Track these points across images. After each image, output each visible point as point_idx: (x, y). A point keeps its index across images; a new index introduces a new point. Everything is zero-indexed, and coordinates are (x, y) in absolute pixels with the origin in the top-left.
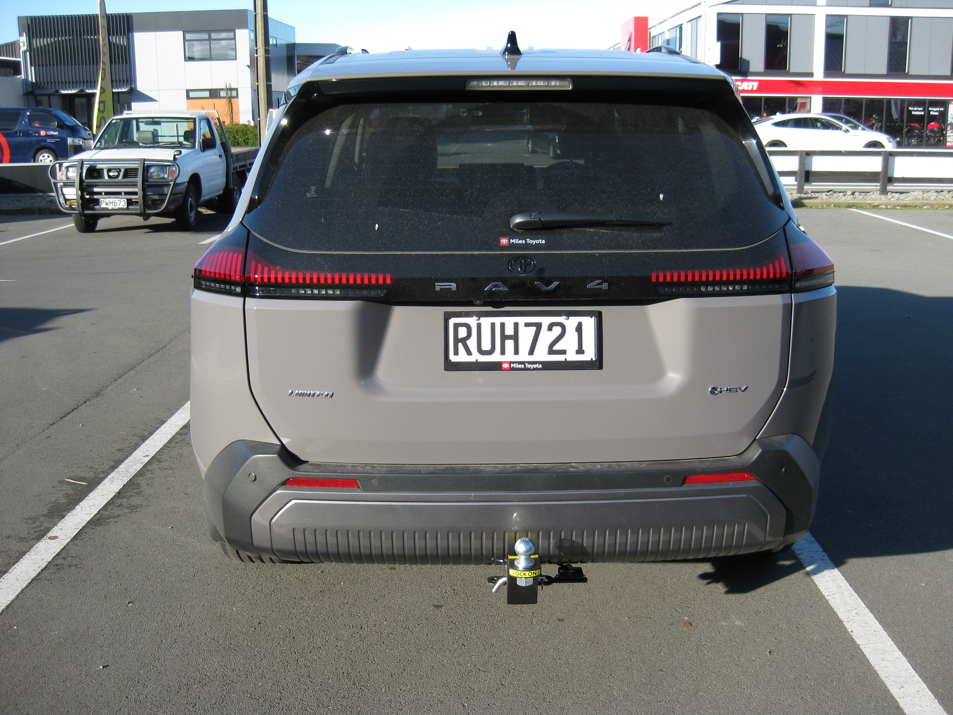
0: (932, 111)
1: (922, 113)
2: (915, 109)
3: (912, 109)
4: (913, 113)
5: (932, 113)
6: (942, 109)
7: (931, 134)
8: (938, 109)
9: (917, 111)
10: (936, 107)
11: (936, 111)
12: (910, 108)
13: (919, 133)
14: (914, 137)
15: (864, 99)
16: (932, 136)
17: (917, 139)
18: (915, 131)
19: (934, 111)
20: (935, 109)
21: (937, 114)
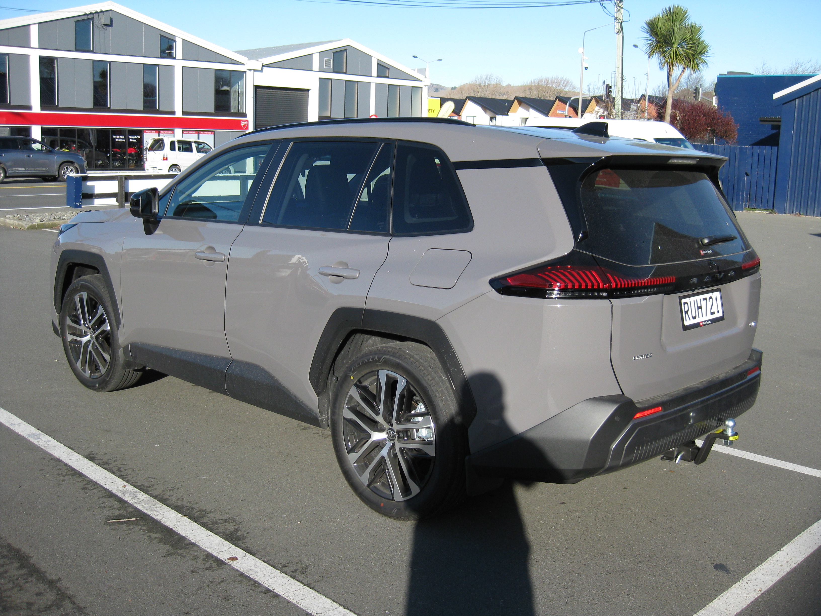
0: (132, 139)
1: (124, 140)
2: (118, 137)
3: (116, 137)
4: (117, 140)
5: (131, 140)
6: (139, 137)
7: (130, 157)
8: (136, 137)
9: (120, 139)
10: (134, 136)
11: (135, 139)
12: (114, 136)
13: (121, 157)
14: (117, 160)
15: (77, 129)
16: (131, 159)
17: (120, 162)
18: (117, 155)
19: (133, 139)
20: (134, 137)
21: (135, 141)
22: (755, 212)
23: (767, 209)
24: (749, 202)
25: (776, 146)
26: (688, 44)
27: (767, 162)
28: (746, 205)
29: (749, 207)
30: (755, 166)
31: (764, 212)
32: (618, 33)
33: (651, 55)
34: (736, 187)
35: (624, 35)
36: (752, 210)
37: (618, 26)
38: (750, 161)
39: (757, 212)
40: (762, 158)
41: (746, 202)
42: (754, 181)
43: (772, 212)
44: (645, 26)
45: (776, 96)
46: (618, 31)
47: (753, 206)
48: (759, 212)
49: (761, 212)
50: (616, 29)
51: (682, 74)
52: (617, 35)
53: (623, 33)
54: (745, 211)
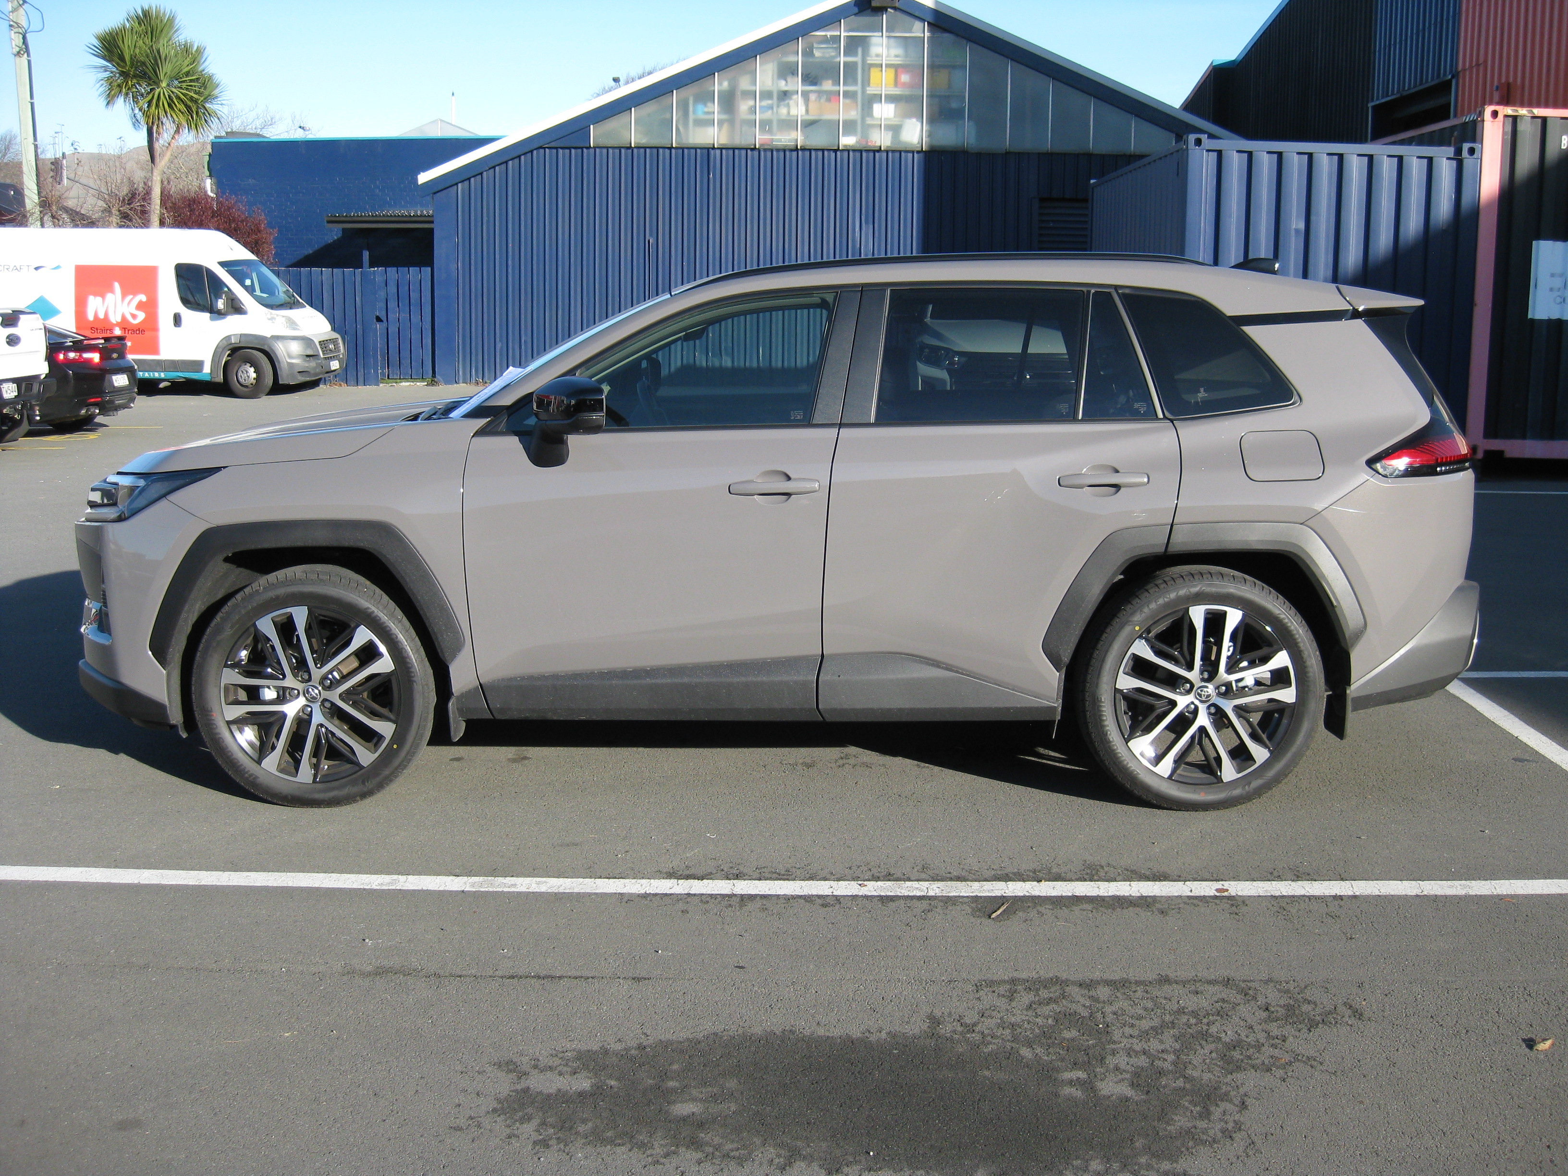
22: (401, 384)
23: (423, 379)
24: (388, 368)
25: (426, 265)
26: (184, 82)
27: (414, 296)
28: (383, 374)
29: (388, 378)
30: (392, 304)
31: (418, 384)
32: (19, 53)
33: (110, 100)
34: (360, 342)
35: (32, 58)
36: (396, 383)
37: (19, 40)
38: (382, 294)
39: (405, 384)
40: (404, 290)
41: (383, 368)
42: (393, 330)
43: (433, 383)
44: (96, 42)
45: (424, 177)
46: (18, 49)
47: (397, 374)
48: (408, 384)
49: (412, 384)
50: (14, 46)
51: (176, 137)
52: (18, 59)
53: (29, 55)
54: (381, 385)
